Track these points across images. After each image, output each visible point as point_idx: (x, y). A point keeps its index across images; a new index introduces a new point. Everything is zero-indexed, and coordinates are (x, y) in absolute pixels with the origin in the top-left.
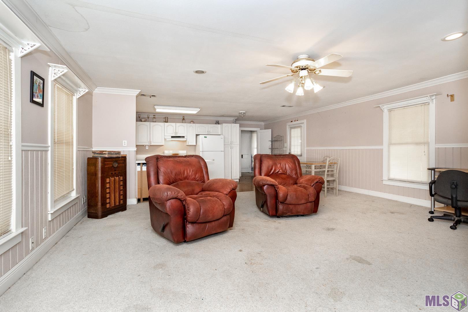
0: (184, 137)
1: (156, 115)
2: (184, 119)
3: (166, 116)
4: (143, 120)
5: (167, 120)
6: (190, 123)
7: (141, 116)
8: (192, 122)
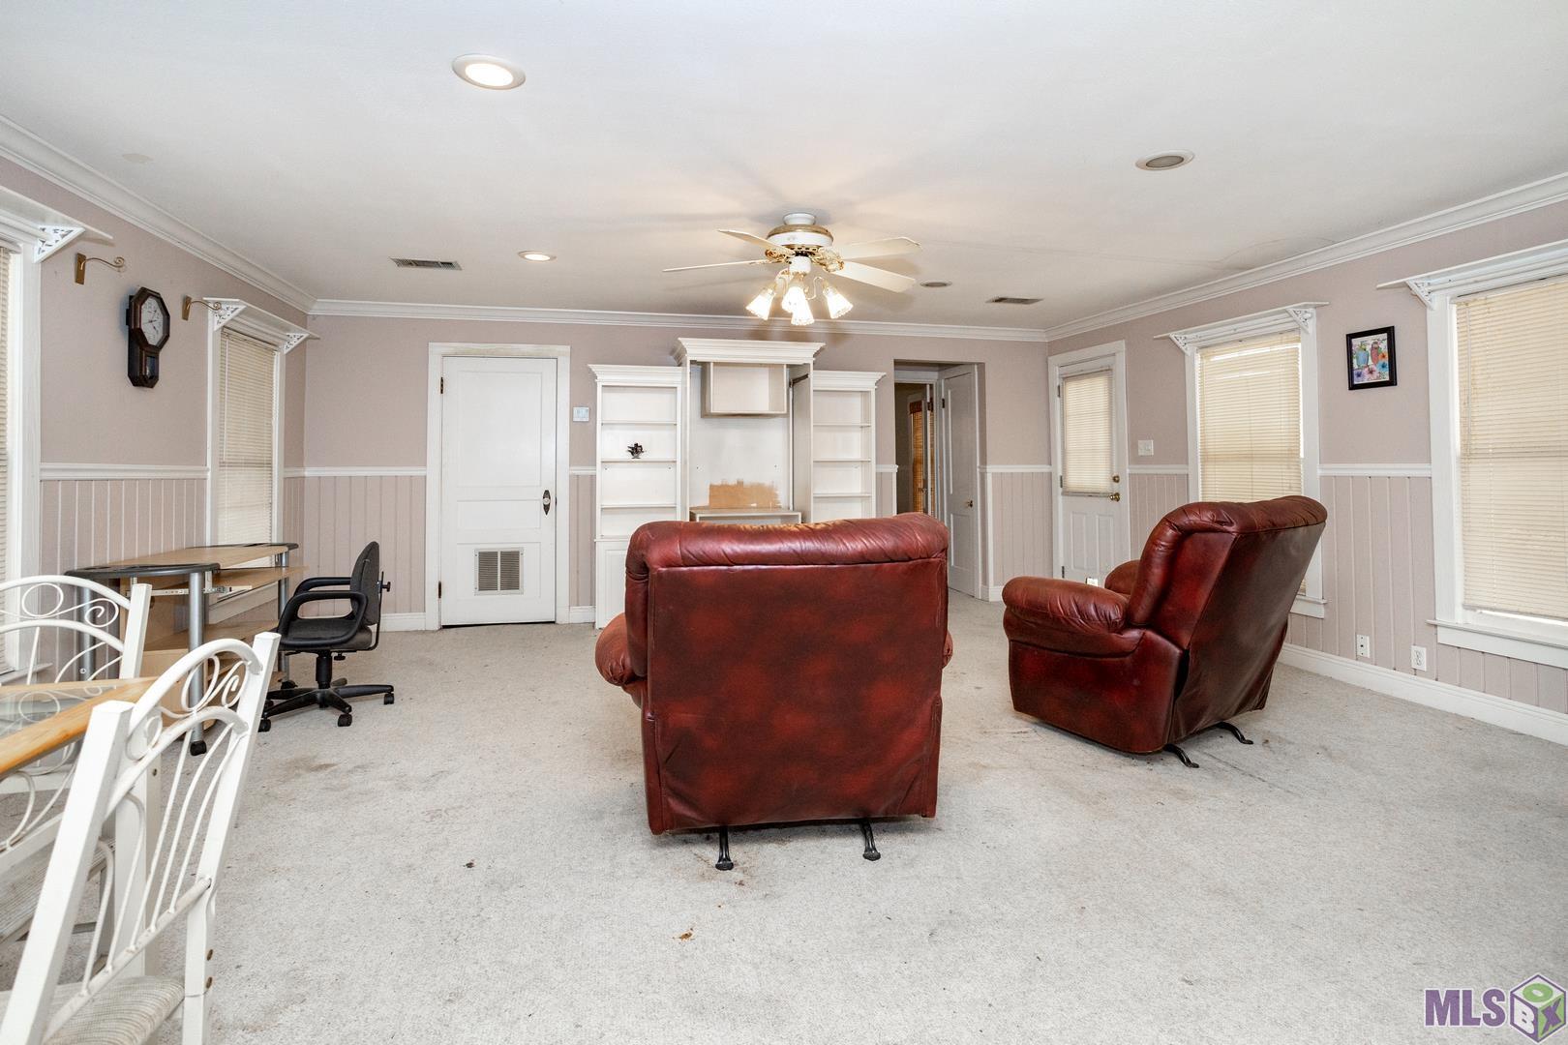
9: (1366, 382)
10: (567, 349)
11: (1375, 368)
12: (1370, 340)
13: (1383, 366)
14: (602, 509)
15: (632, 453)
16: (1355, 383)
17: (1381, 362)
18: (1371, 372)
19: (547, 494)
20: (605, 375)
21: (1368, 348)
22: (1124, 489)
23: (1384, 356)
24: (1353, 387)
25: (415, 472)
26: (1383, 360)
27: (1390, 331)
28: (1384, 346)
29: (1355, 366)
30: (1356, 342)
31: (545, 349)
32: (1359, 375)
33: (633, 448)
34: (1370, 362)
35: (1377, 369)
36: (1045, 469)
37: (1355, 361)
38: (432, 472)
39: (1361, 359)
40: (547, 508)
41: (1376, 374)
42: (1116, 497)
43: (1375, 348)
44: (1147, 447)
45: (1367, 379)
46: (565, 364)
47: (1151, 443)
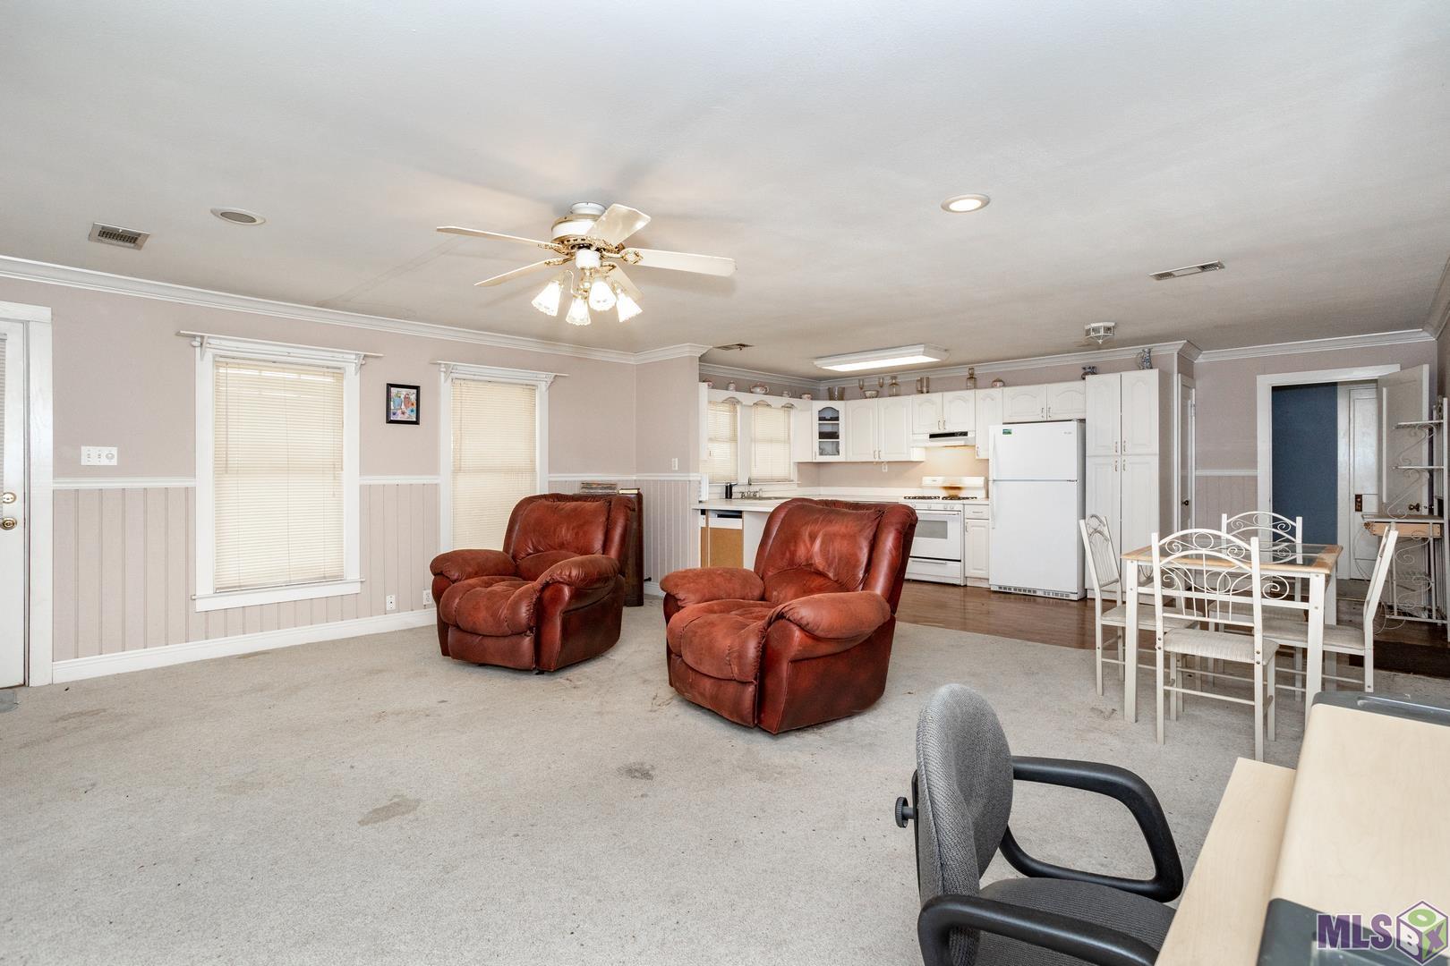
0: (965, 434)
1: (899, 377)
2: (972, 377)
3: (924, 375)
4: (868, 393)
5: (928, 387)
6: (992, 387)
7: (865, 384)
8: (998, 384)
9: (399, 419)
11: (406, 411)
12: (404, 391)
13: (412, 411)
16: (391, 419)
17: (410, 408)
18: (403, 413)
21: (402, 397)
23: (412, 404)
24: (389, 421)
26: (412, 407)
27: (417, 389)
28: (413, 397)
29: (392, 408)
30: (394, 390)
32: (394, 414)
34: (403, 407)
35: (408, 412)
37: (392, 403)
39: (396, 404)
41: (406, 415)
43: (407, 398)
44: (97, 455)
45: (399, 417)
47: (114, 451)
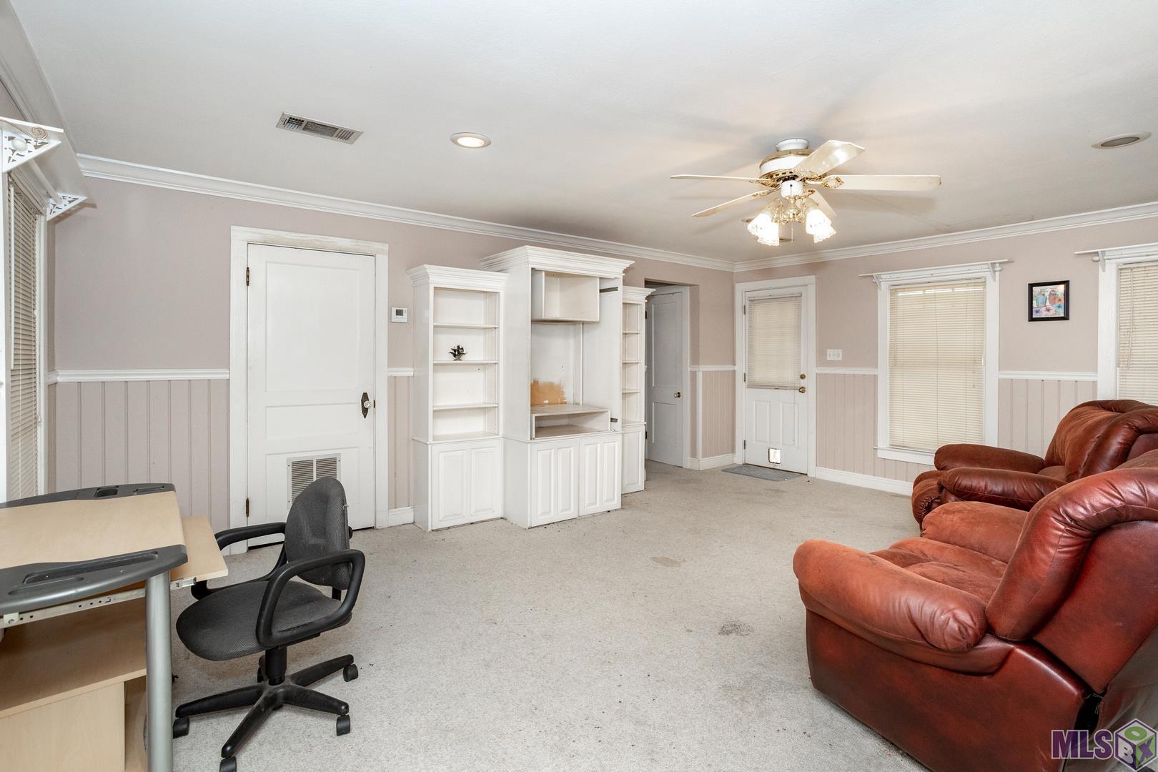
9: (1043, 316)
10: (386, 247)
11: (1052, 308)
12: (1049, 288)
14: (434, 411)
15: (455, 356)
16: (1034, 317)
17: (1057, 304)
18: (1048, 310)
19: (365, 397)
20: (439, 276)
21: (1047, 294)
22: (810, 384)
23: (1060, 300)
24: (1031, 319)
25: (217, 374)
26: (1059, 303)
27: (1066, 283)
29: (1035, 305)
31: (363, 245)
32: (1037, 312)
33: (455, 351)
34: (1048, 303)
36: (729, 368)
37: (1034, 302)
38: (236, 374)
39: (1040, 301)
40: (365, 411)
42: (802, 390)
44: (834, 354)
45: (1044, 314)
46: (383, 260)
47: (840, 351)
